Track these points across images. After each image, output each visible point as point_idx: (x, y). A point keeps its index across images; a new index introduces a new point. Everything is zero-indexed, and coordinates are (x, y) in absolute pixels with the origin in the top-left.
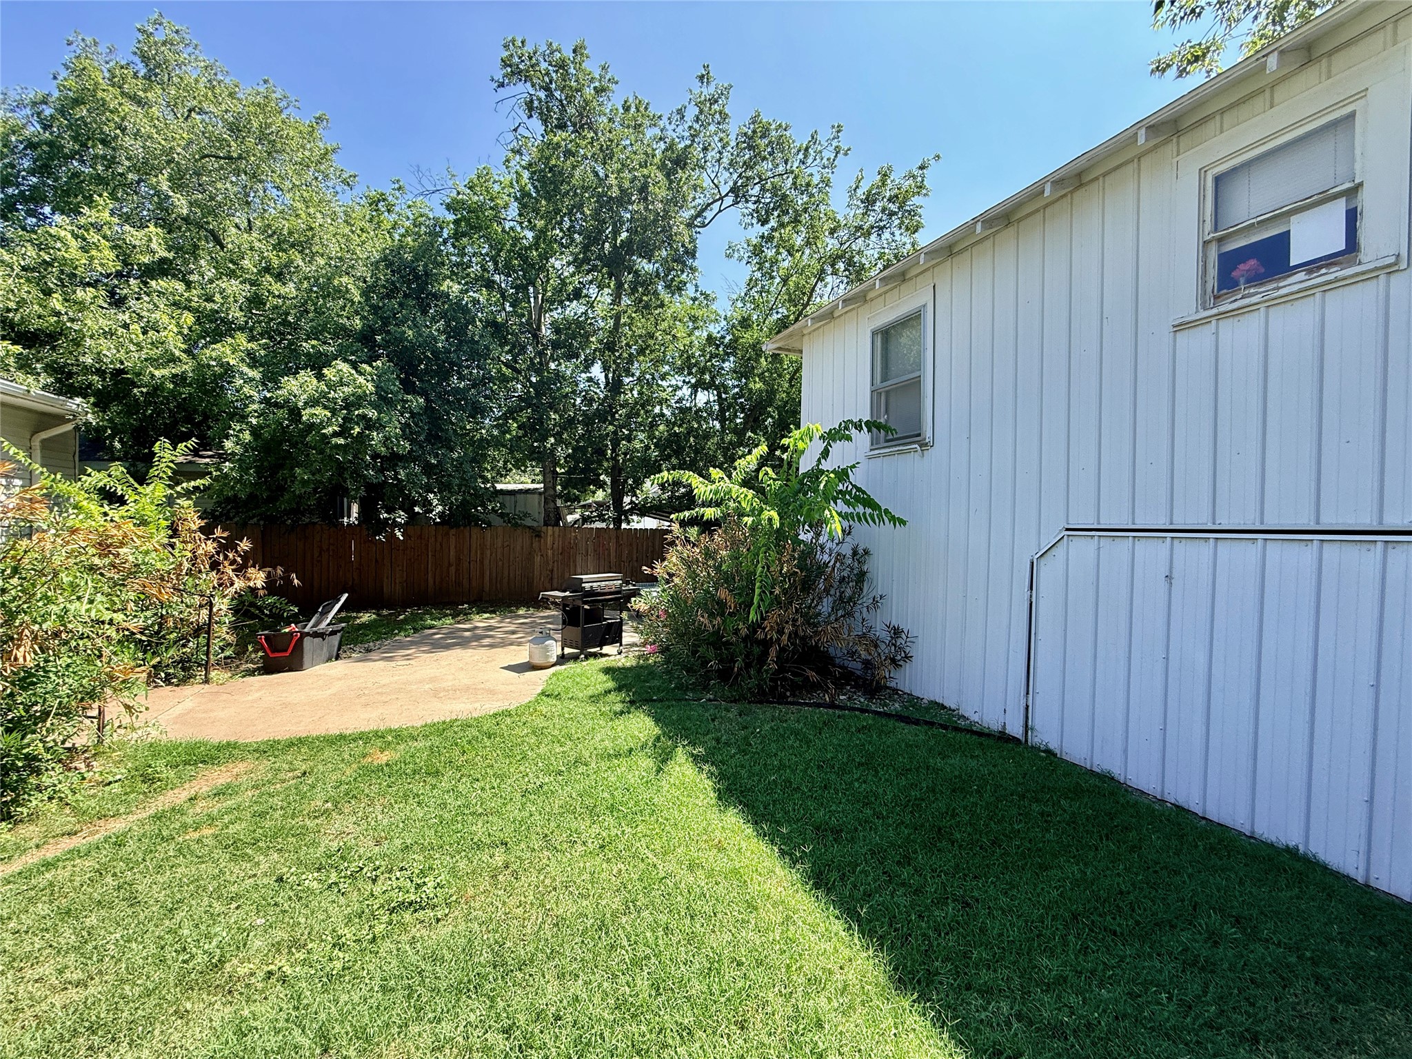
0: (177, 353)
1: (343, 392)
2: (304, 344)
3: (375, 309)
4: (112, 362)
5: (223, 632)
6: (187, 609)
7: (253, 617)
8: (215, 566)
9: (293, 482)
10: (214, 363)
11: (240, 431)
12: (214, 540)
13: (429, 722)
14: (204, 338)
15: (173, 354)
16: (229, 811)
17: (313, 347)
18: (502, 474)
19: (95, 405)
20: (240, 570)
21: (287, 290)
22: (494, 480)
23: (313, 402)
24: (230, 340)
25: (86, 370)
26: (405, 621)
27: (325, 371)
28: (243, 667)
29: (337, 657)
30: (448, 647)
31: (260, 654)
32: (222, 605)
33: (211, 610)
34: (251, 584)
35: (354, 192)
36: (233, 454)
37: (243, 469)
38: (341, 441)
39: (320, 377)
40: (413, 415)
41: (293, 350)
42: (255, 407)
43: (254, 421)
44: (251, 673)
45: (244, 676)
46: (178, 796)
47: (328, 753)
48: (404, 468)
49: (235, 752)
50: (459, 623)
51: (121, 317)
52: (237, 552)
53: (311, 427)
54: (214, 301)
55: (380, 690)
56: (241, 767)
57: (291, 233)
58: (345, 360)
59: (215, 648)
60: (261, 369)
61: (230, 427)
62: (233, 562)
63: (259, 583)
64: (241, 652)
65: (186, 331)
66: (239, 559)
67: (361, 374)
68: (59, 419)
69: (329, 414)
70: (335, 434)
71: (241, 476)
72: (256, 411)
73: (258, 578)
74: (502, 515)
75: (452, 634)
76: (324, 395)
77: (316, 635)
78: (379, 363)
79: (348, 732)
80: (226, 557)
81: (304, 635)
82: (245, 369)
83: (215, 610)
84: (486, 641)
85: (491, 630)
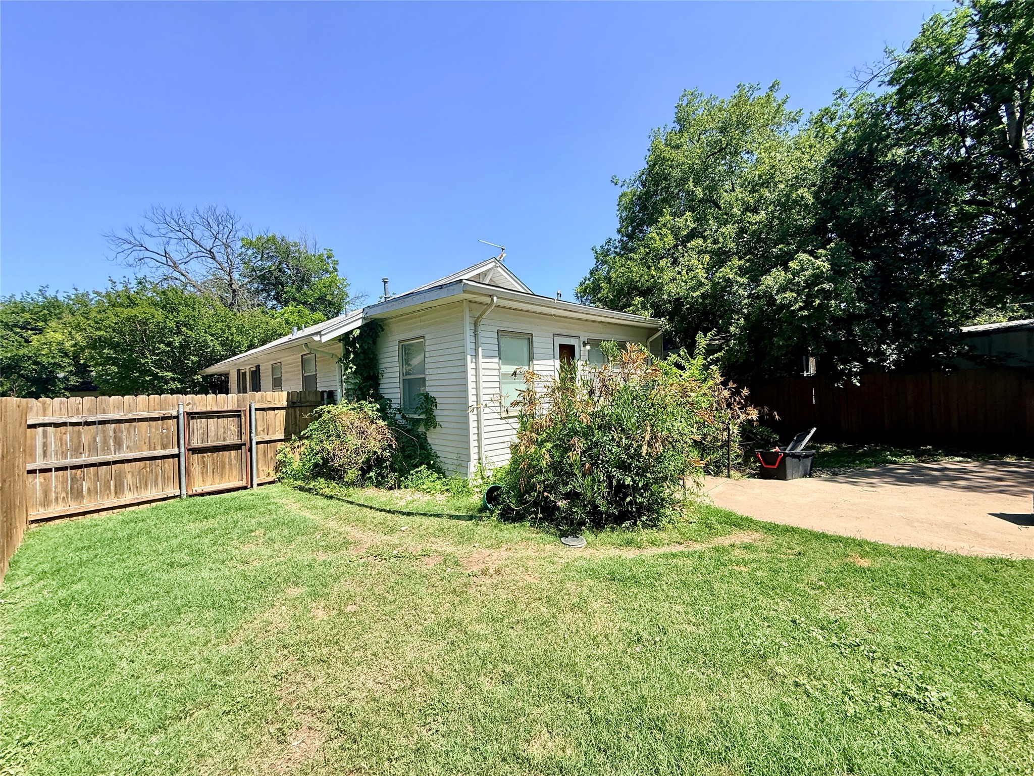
0: (703, 280)
1: (805, 276)
2: (774, 250)
3: (824, 203)
4: (675, 295)
5: (736, 449)
6: (716, 431)
7: (751, 439)
8: (729, 405)
9: (771, 348)
10: (721, 280)
11: (738, 319)
12: (729, 389)
13: (906, 545)
14: (715, 267)
15: (701, 282)
16: (754, 561)
17: (780, 249)
18: (967, 317)
19: (669, 320)
20: (743, 407)
21: (760, 217)
22: (956, 325)
23: (783, 289)
24: (729, 263)
25: (665, 303)
26: (865, 454)
27: (791, 264)
28: (748, 471)
29: (811, 476)
30: (912, 482)
31: (758, 464)
32: (735, 430)
33: (729, 433)
34: (750, 418)
35: (800, 123)
36: (735, 334)
37: (741, 344)
38: (806, 313)
39: (786, 269)
40: (865, 279)
41: (766, 257)
42: (746, 301)
43: (745, 311)
44: (753, 476)
45: (749, 477)
46: (725, 541)
47: (815, 544)
48: (859, 325)
49: (752, 524)
50: (923, 462)
51: (677, 269)
52: (741, 396)
53: (782, 306)
54: (719, 242)
55: (851, 507)
56: (756, 535)
57: (760, 177)
58: (805, 252)
59: (732, 456)
60: (747, 276)
61: (732, 318)
62: (739, 403)
63: (755, 418)
64: (746, 461)
65: (706, 266)
66: (742, 401)
67: (817, 258)
68: (656, 330)
69: (795, 295)
70: (801, 309)
71: (740, 348)
72: (746, 304)
73: (754, 414)
74: (973, 358)
75: (916, 470)
76: (790, 282)
77: (794, 456)
78: (832, 245)
79: (830, 533)
80: (735, 400)
81: (786, 455)
82: (739, 279)
83: (731, 432)
84: (962, 483)
85: (965, 473)
